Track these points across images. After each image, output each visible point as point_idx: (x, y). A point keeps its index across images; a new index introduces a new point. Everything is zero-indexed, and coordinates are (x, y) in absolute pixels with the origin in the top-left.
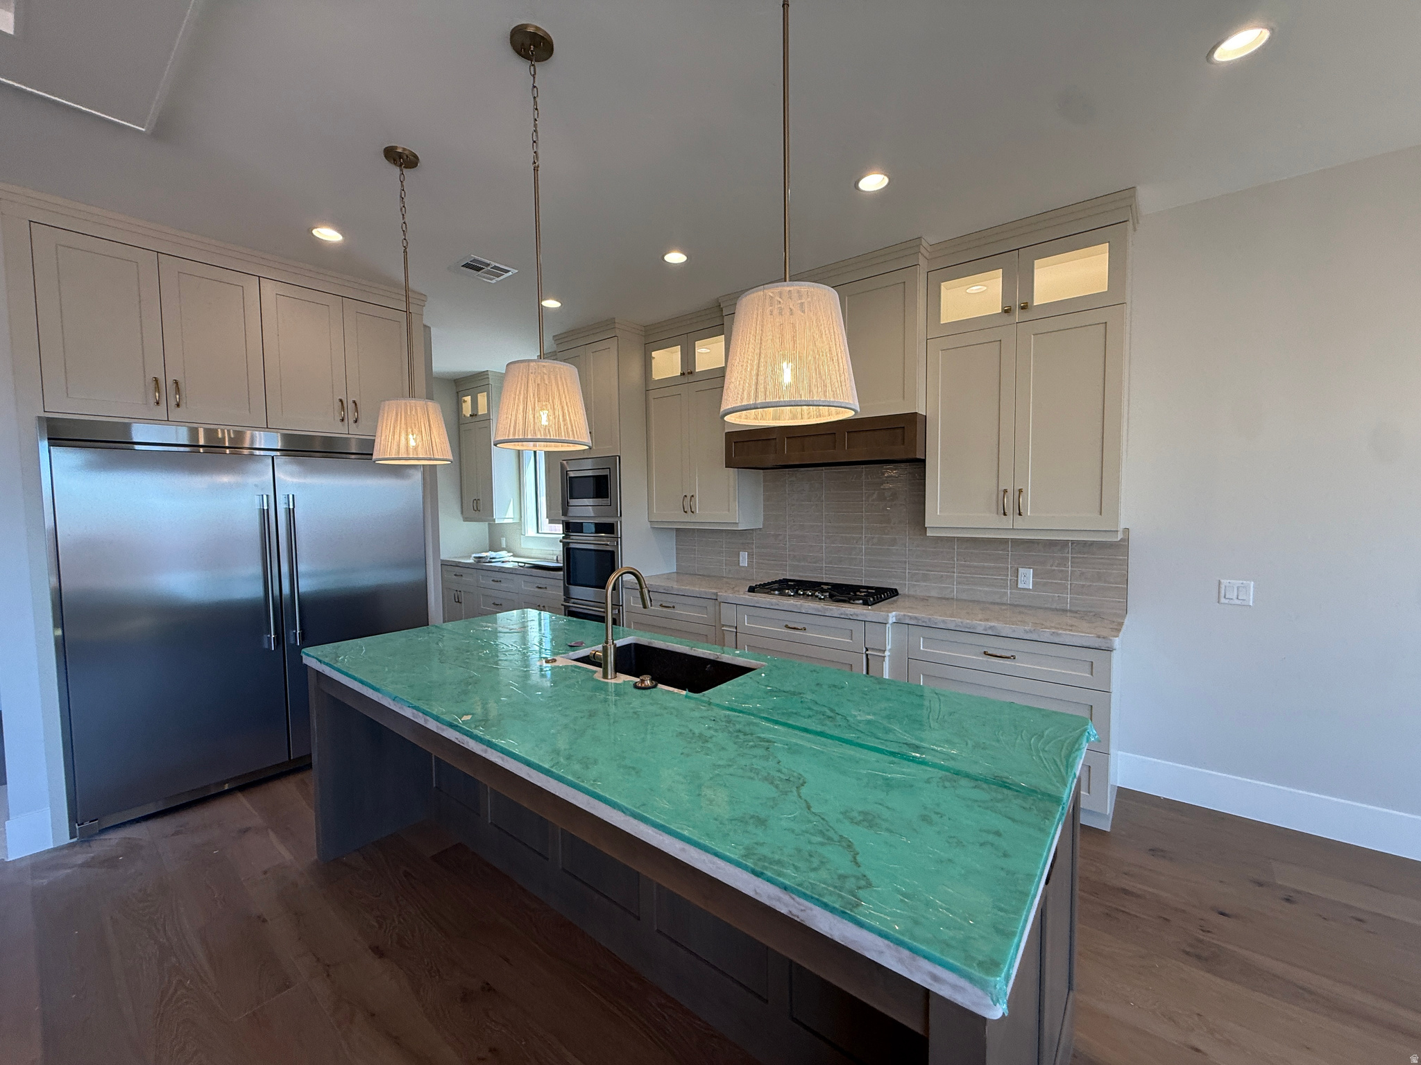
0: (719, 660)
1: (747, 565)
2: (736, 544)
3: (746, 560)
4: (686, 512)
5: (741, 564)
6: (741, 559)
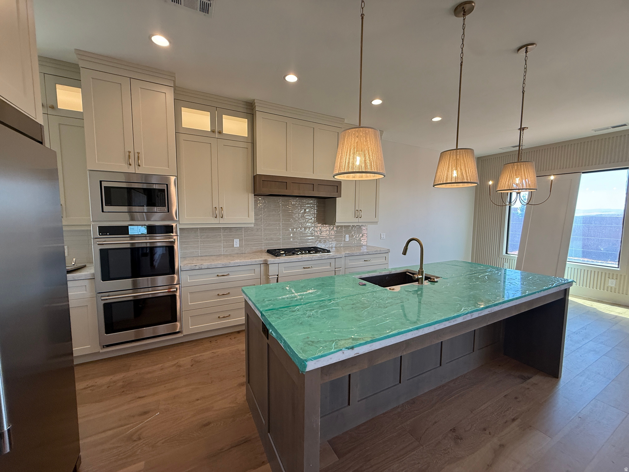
0: (391, 273)
1: (239, 246)
2: (231, 235)
3: (238, 243)
4: (216, 217)
5: (235, 246)
6: (235, 243)
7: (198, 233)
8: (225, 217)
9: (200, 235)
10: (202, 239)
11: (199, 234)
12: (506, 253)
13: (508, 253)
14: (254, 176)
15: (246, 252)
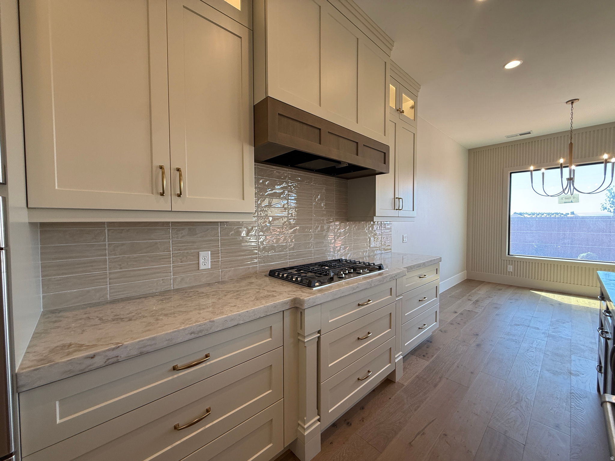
1: (210, 268)
2: (194, 242)
3: (208, 261)
4: (162, 194)
5: (202, 267)
6: (201, 261)
7: (105, 241)
8: (187, 194)
9: (109, 244)
10: (115, 255)
11: (107, 243)
12: (509, 254)
13: (510, 254)
14: (254, 106)
15: (226, 280)
